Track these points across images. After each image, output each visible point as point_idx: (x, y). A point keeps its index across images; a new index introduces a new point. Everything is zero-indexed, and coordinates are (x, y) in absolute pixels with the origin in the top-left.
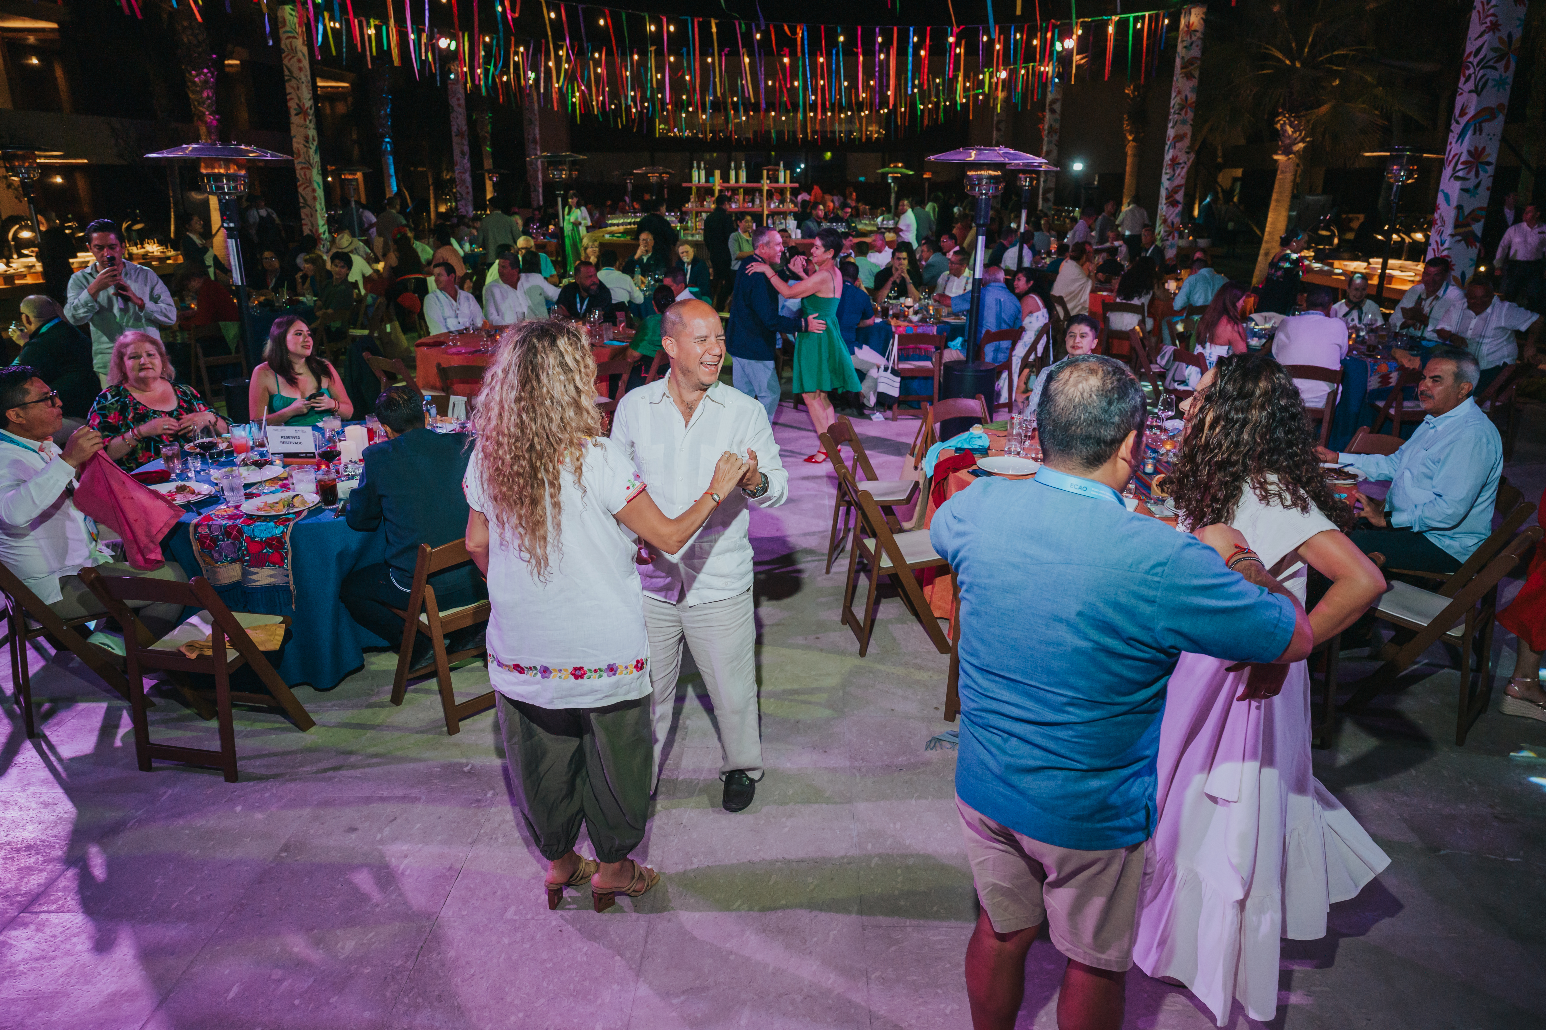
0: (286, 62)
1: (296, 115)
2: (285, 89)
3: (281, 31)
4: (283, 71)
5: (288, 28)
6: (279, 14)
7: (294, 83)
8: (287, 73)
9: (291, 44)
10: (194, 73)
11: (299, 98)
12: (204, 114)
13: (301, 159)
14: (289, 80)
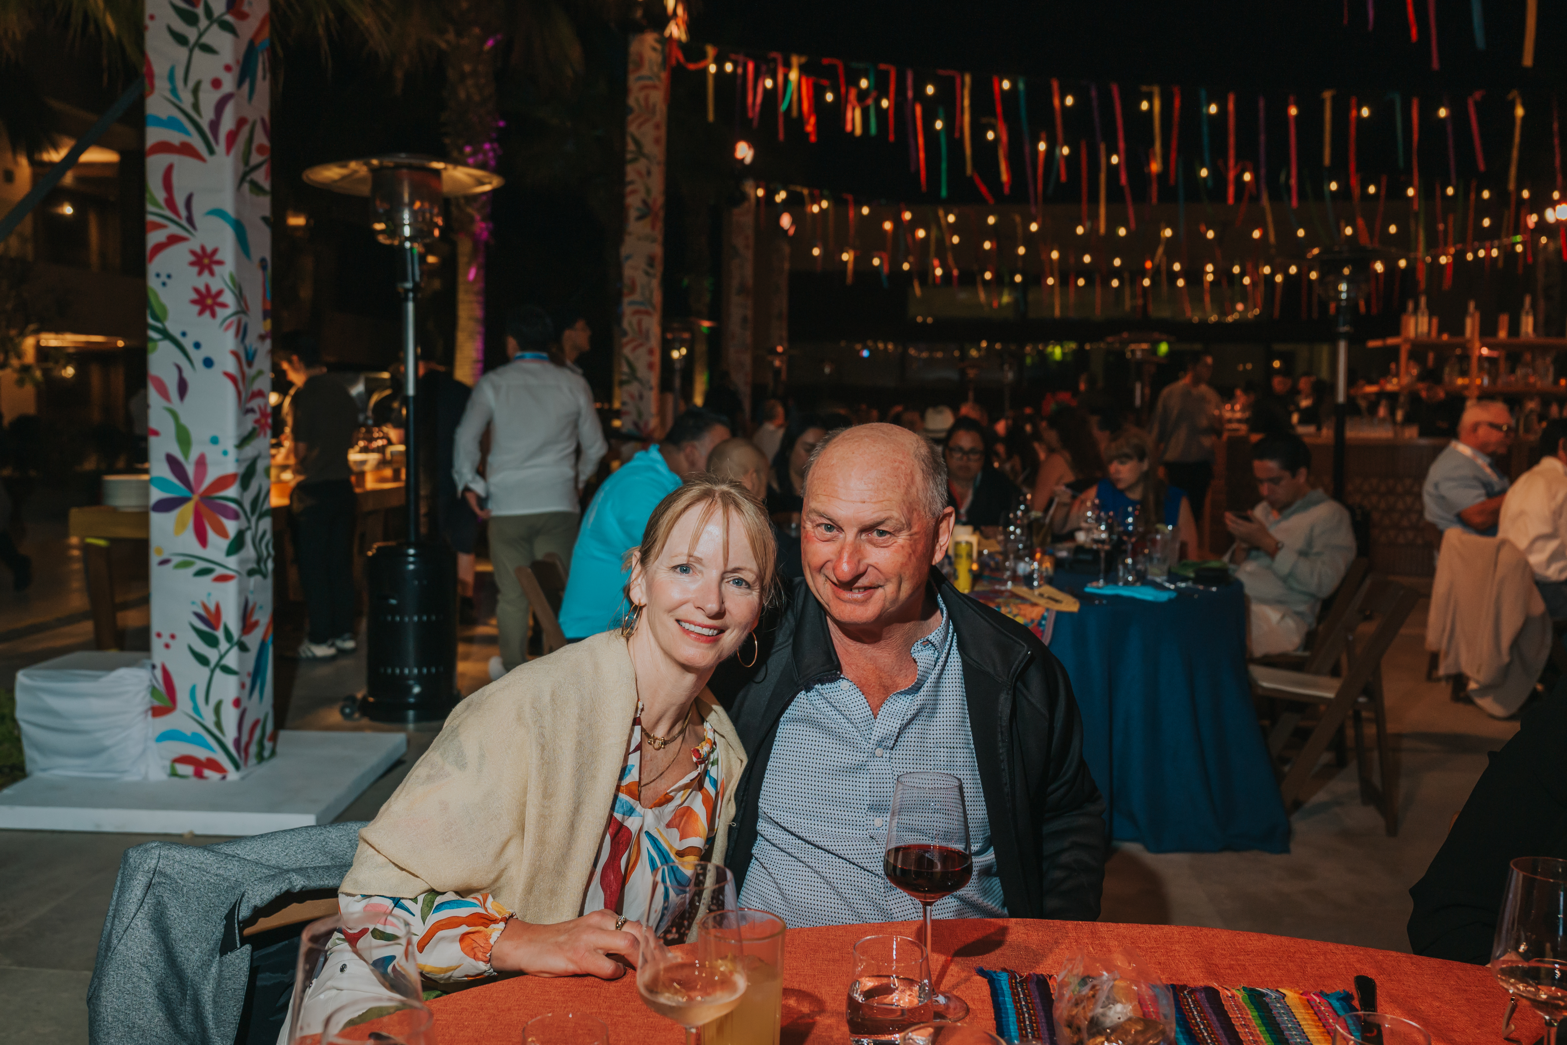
0: (632, 128)
1: (640, 218)
2: (622, 174)
3: (632, 78)
4: (624, 144)
5: (645, 72)
6: (634, 47)
7: (642, 164)
8: (631, 147)
9: (647, 98)
10: (468, 150)
11: (648, 191)
12: (472, 220)
13: (637, 297)
14: (634, 160)
